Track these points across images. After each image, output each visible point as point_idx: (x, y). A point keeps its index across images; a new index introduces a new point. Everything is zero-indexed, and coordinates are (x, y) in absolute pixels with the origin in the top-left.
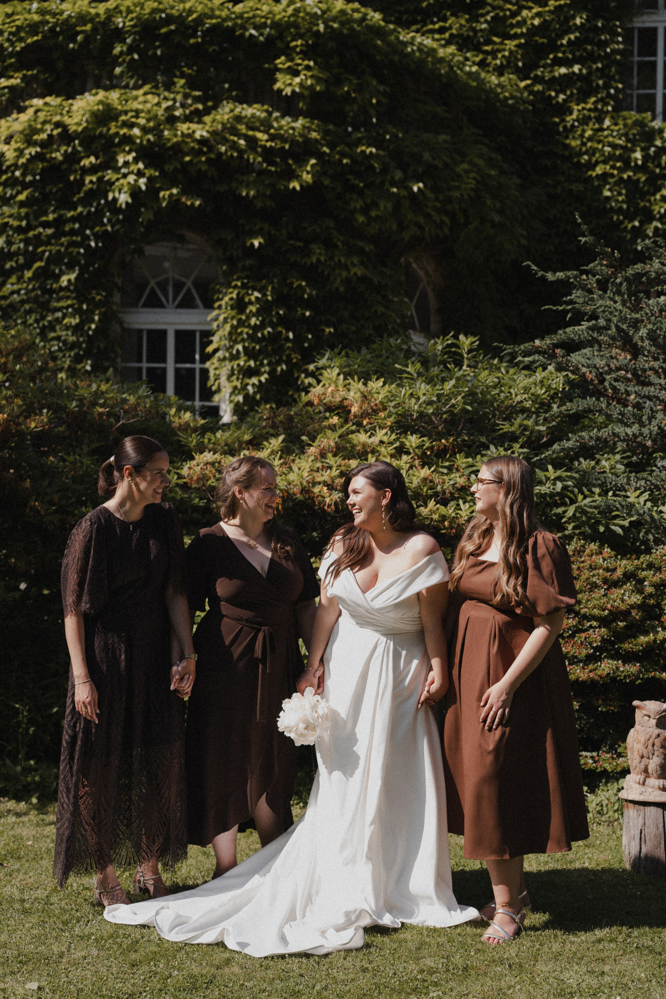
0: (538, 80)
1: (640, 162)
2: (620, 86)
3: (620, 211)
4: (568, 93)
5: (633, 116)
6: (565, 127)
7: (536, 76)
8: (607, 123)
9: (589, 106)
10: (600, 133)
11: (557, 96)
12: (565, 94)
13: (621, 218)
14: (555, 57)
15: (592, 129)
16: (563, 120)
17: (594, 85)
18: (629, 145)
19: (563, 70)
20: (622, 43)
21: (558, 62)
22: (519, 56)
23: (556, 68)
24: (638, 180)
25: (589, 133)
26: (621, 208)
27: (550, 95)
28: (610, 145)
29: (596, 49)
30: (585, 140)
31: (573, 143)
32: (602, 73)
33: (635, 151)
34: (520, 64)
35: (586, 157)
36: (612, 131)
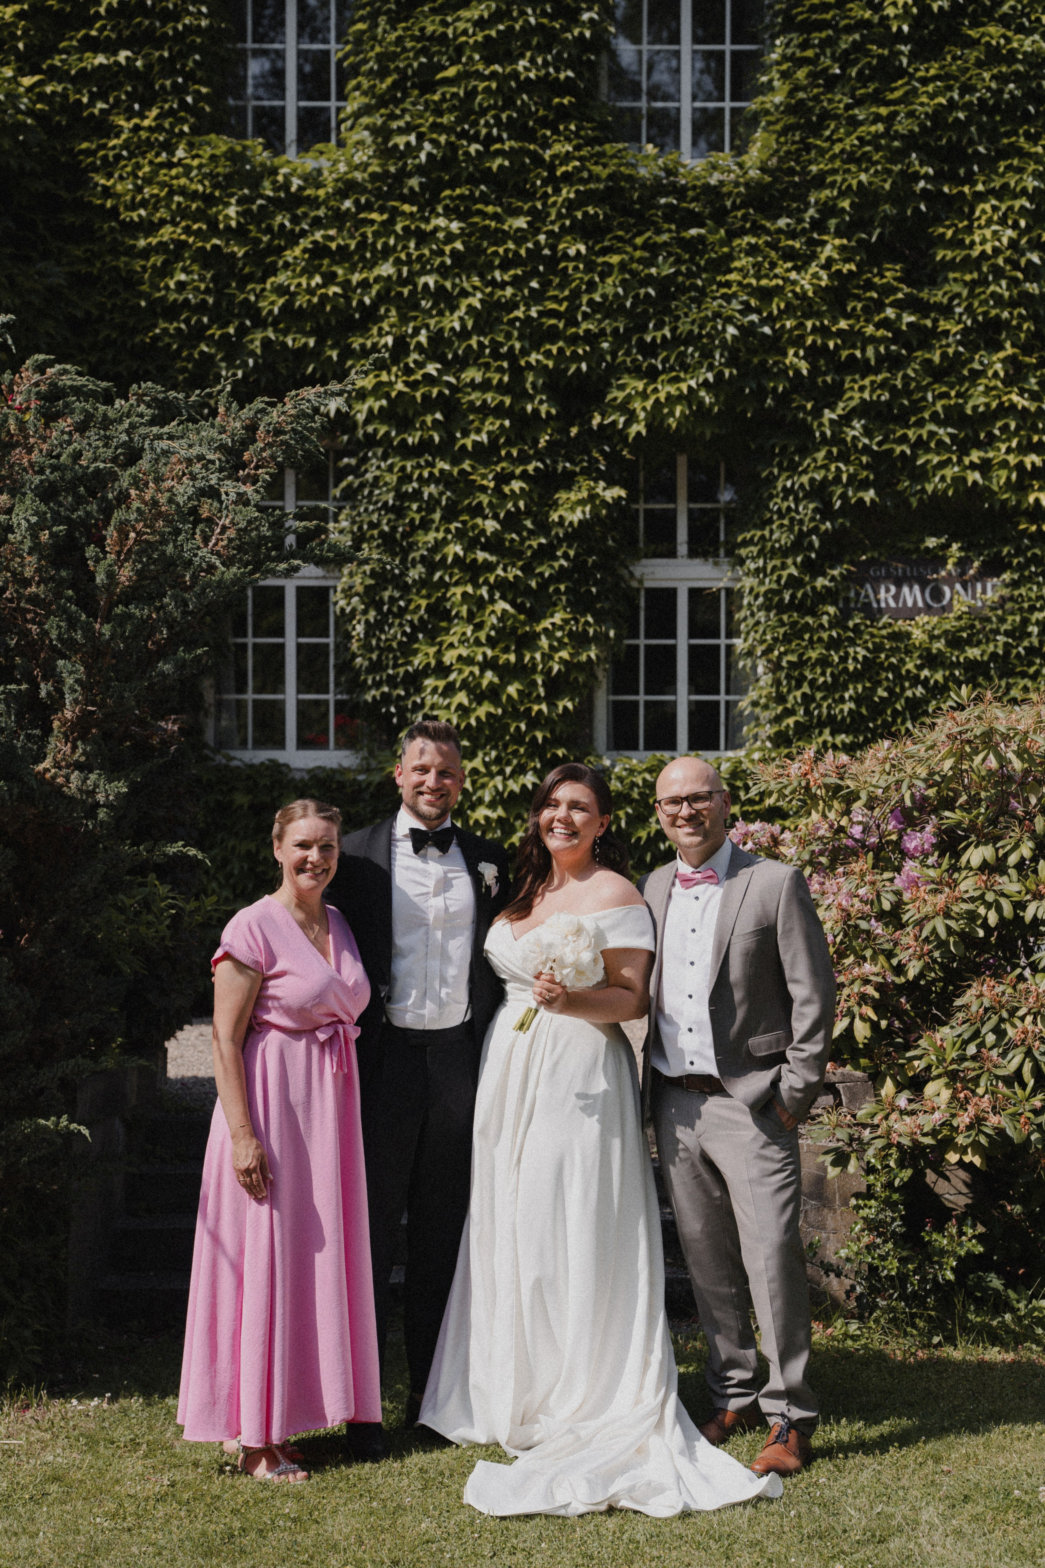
0: (54, 74)
1: (233, 224)
2: (204, 90)
3: (202, 307)
4: (111, 100)
5: (222, 144)
6: (105, 157)
7: (52, 67)
8: (180, 153)
9: (146, 123)
10: (163, 171)
11: (92, 103)
12: (107, 103)
13: (205, 320)
14: (87, 37)
15: (151, 163)
16: (104, 146)
17: (157, 87)
18: (217, 194)
19: (101, 59)
20: (206, 16)
21: (92, 45)
22: (19, 33)
23: (87, 55)
24: (233, 254)
25: (147, 169)
26: (204, 301)
27: (79, 101)
28: (183, 191)
29: (158, 24)
30: (140, 182)
31: (119, 187)
32: (168, 67)
33: (227, 205)
34: (21, 46)
35: (142, 212)
36: (188, 169)
